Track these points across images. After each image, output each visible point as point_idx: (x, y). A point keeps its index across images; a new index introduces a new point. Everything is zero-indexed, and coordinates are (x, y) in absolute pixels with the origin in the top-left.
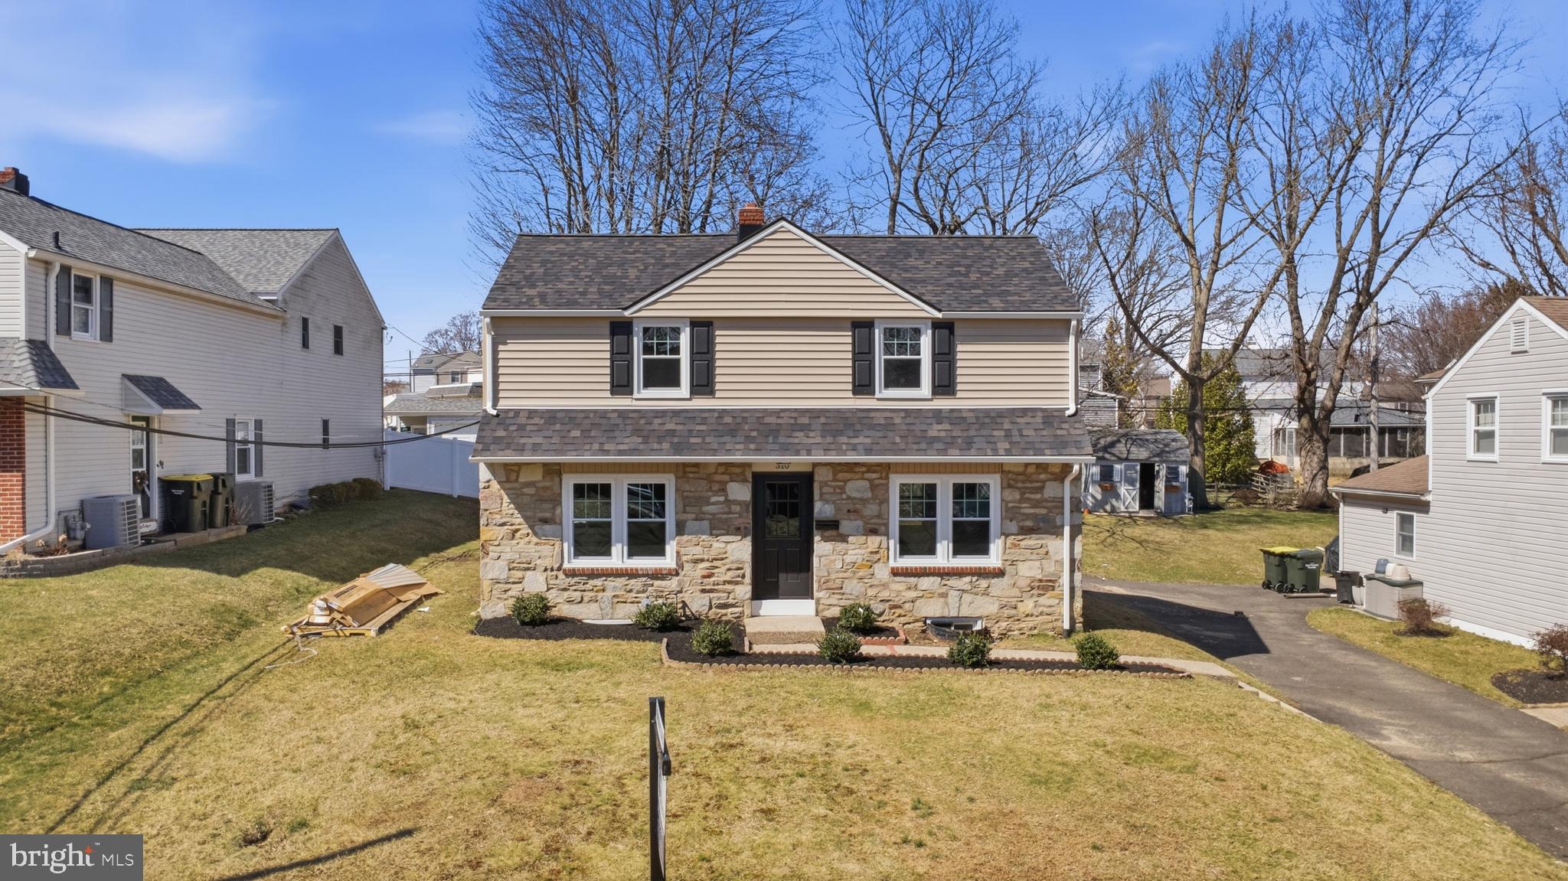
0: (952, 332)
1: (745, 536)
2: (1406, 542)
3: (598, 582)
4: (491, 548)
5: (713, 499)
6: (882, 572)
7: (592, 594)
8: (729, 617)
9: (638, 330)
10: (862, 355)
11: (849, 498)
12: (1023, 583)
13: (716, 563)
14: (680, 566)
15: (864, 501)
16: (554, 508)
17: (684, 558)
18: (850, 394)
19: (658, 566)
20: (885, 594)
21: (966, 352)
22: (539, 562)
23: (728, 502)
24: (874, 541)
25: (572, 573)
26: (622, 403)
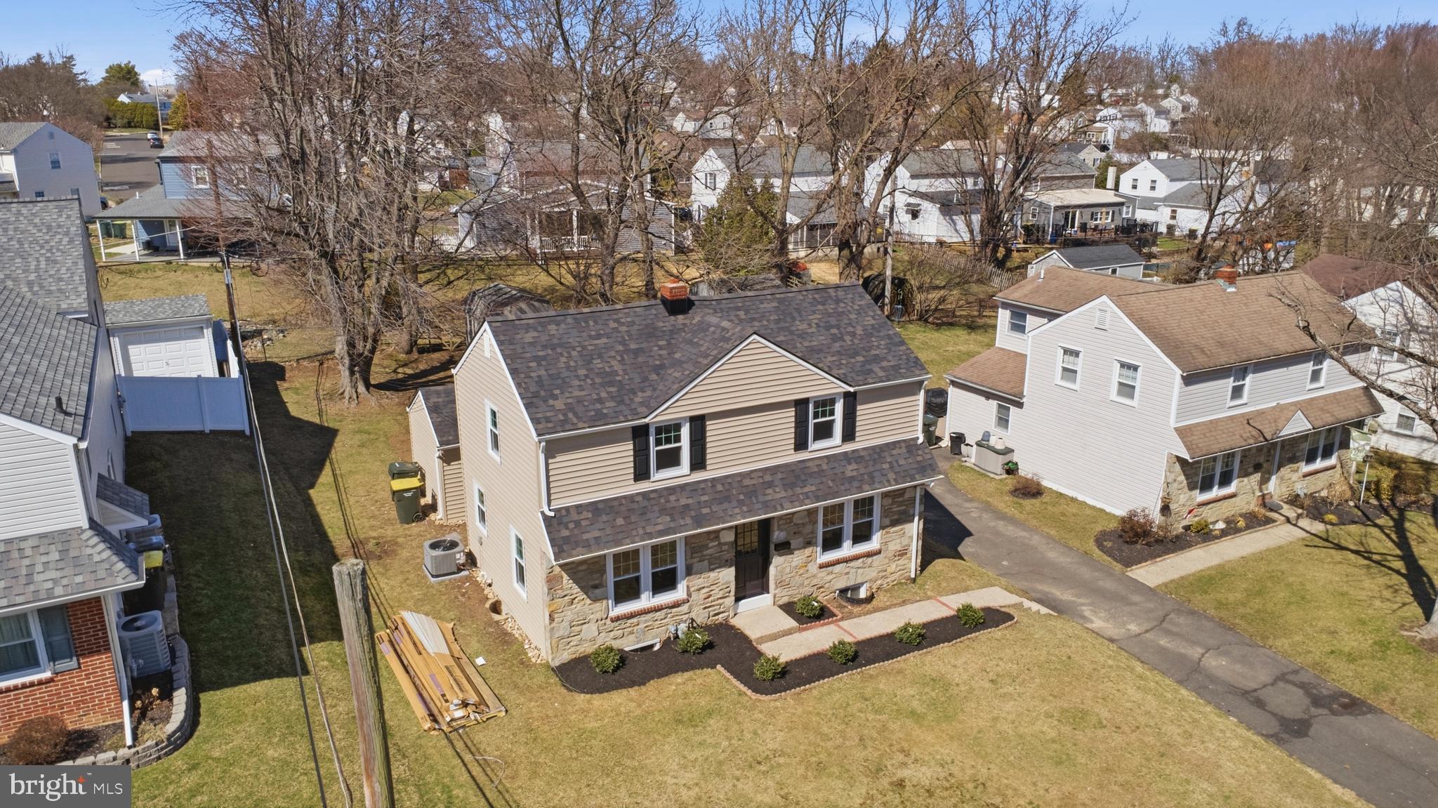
0: (855, 398)
1: (730, 566)
2: (1003, 421)
3: (635, 620)
4: (556, 616)
5: (711, 545)
6: (813, 568)
7: (630, 629)
8: (720, 620)
9: (652, 430)
10: (801, 424)
11: (795, 524)
12: (891, 555)
13: (712, 588)
14: (689, 595)
15: (804, 525)
16: (602, 576)
17: (692, 589)
18: (793, 452)
19: (675, 599)
20: (814, 582)
21: (861, 409)
22: (592, 616)
23: (720, 544)
24: (808, 551)
25: (617, 619)
26: (644, 486)
